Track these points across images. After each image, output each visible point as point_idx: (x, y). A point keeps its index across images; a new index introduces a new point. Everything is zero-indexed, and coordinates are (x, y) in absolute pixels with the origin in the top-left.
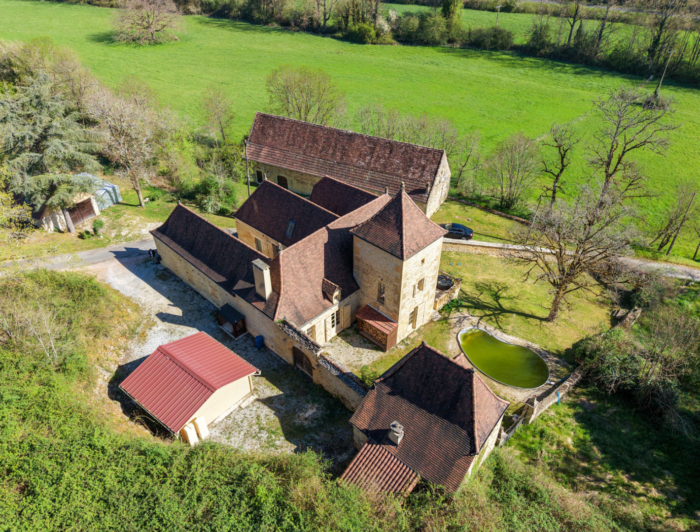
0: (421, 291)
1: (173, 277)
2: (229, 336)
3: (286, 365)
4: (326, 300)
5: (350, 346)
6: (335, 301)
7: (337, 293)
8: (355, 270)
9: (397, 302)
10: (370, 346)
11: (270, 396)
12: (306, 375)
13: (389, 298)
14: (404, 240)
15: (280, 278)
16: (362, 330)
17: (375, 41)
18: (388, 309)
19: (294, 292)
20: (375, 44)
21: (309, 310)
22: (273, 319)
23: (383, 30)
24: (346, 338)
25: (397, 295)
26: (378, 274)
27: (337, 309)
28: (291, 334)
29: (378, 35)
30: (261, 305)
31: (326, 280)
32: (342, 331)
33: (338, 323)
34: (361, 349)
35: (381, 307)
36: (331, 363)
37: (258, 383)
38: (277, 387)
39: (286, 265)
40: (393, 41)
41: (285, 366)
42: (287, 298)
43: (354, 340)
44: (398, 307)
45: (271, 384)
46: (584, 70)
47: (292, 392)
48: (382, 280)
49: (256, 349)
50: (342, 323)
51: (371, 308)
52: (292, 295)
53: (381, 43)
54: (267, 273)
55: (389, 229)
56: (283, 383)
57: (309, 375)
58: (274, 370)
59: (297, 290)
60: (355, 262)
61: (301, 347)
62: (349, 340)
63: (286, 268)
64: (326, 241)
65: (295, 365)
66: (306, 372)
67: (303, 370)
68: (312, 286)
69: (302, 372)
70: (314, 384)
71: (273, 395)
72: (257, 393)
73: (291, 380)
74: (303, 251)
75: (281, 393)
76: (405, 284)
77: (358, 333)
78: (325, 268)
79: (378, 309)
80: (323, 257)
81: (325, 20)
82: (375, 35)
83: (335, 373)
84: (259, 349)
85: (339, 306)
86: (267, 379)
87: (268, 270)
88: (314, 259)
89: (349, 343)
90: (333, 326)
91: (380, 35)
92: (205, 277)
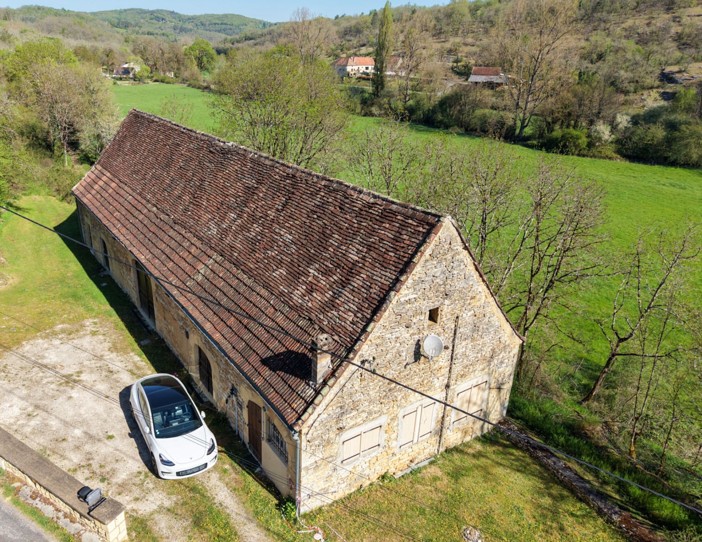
17: (585, 152)
20: (584, 156)
23: (600, 139)
29: (590, 145)
40: (615, 155)
53: (594, 156)
81: (523, 127)
82: (586, 144)
91: (594, 145)
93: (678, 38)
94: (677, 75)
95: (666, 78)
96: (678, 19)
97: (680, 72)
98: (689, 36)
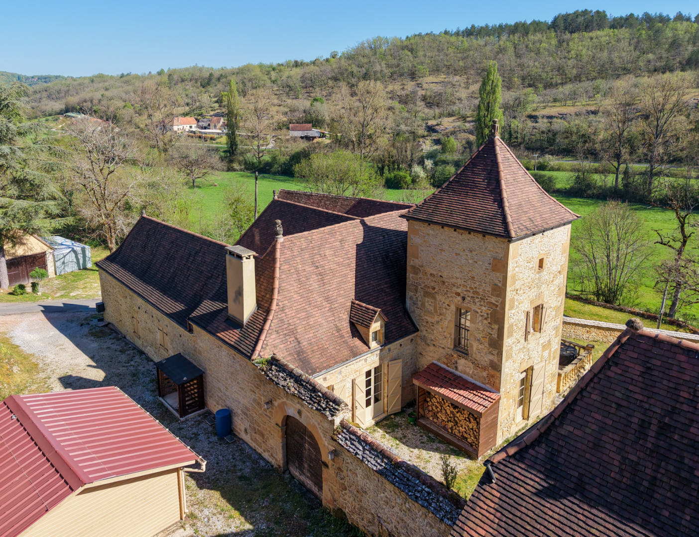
0: (538, 334)
1: (114, 334)
2: (172, 414)
3: (270, 470)
4: (356, 339)
5: (402, 445)
6: (374, 345)
7: (376, 326)
8: (409, 294)
9: (496, 344)
10: (442, 447)
11: (222, 532)
12: (309, 491)
13: (480, 336)
14: (507, 209)
15: (273, 283)
16: (423, 417)
17: (411, 186)
18: (476, 365)
19: (298, 312)
20: (410, 189)
21: (323, 351)
22: (249, 358)
23: (418, 177)
24: (393, 431)
25: (496, 327)
26: (455, 289)
27: (377, 364)
28: (282, 383)
30: (232, 336)
31: (357, 302)
32: (386, 419)
33: (377, 400)
34: (424, 452)
35: (462, 362)
36: (365, 441)
37: (200, 503)
38: (242, 514)
39: (286, 262)
40: (429, 186)
41: (265, 471)
42: (282, 320)
43: (410, 436)
44: (500, 354)
45: (230, 507)
46: (641, 207)
47: (272, 525)
48: (464, 299)
49: (214, 439)
50: (384, 400)
51: (441, 368)
52: (293, 317)
53: (417, 188)
54: (249, 267)
55: (474, 197)
56: (255, 506)
57: (315, 489)
58: (241, 478)
59: (303, 310)
60: (410, 277)
61: (300, 412)
62: (399, 435)
63: (285, 267)
64: (360, 241)
65: (286, 470)
66: (309, 483)
67: (302, 478)
68: (331, 309)
69: (302, 484)
70: (325, 511)
71: (229, 531)
72: (193, 525)
73: (273, 500)
74: (320, 247)
75: (248, 526)
76: (512, 300)
77: (416, 423)
78: (357, 284)
79: (456, 368)
80: (354, 265)
82: (411, 181)
83: (373, 463)
84: (221, 439)
85: (381, 359)
86: (224, 496)
87: (252, 260)
88: (338, 264)
89: (400, 440)
90: (368, 403)
91: (416, 181)
92: (155, 311)
93: (424, 98)
94: (437, 127)
95: (431, 129)
96: (420, 86)
97: (437, 125)
98: (431, 97)
